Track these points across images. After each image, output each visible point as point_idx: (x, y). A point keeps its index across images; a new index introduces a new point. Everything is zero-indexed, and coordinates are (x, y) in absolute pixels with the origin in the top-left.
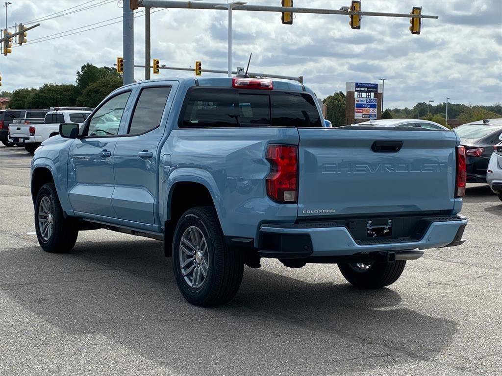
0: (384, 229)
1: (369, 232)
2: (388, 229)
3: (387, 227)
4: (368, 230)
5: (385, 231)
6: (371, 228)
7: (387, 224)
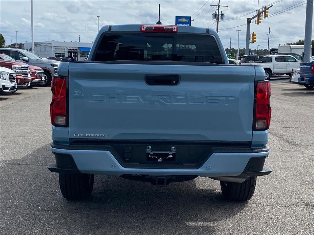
0: (168, 155)
1: (150, 156)
2: (172, 155)
3: (171, 153)
4: (149, 154)
5: (169, 157)
6: (152, 153)
7: (170, 150)
